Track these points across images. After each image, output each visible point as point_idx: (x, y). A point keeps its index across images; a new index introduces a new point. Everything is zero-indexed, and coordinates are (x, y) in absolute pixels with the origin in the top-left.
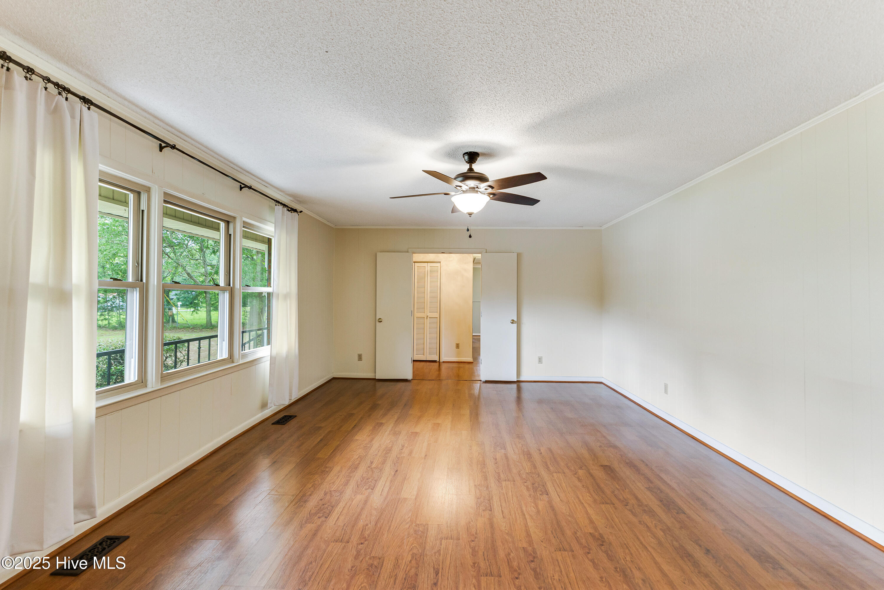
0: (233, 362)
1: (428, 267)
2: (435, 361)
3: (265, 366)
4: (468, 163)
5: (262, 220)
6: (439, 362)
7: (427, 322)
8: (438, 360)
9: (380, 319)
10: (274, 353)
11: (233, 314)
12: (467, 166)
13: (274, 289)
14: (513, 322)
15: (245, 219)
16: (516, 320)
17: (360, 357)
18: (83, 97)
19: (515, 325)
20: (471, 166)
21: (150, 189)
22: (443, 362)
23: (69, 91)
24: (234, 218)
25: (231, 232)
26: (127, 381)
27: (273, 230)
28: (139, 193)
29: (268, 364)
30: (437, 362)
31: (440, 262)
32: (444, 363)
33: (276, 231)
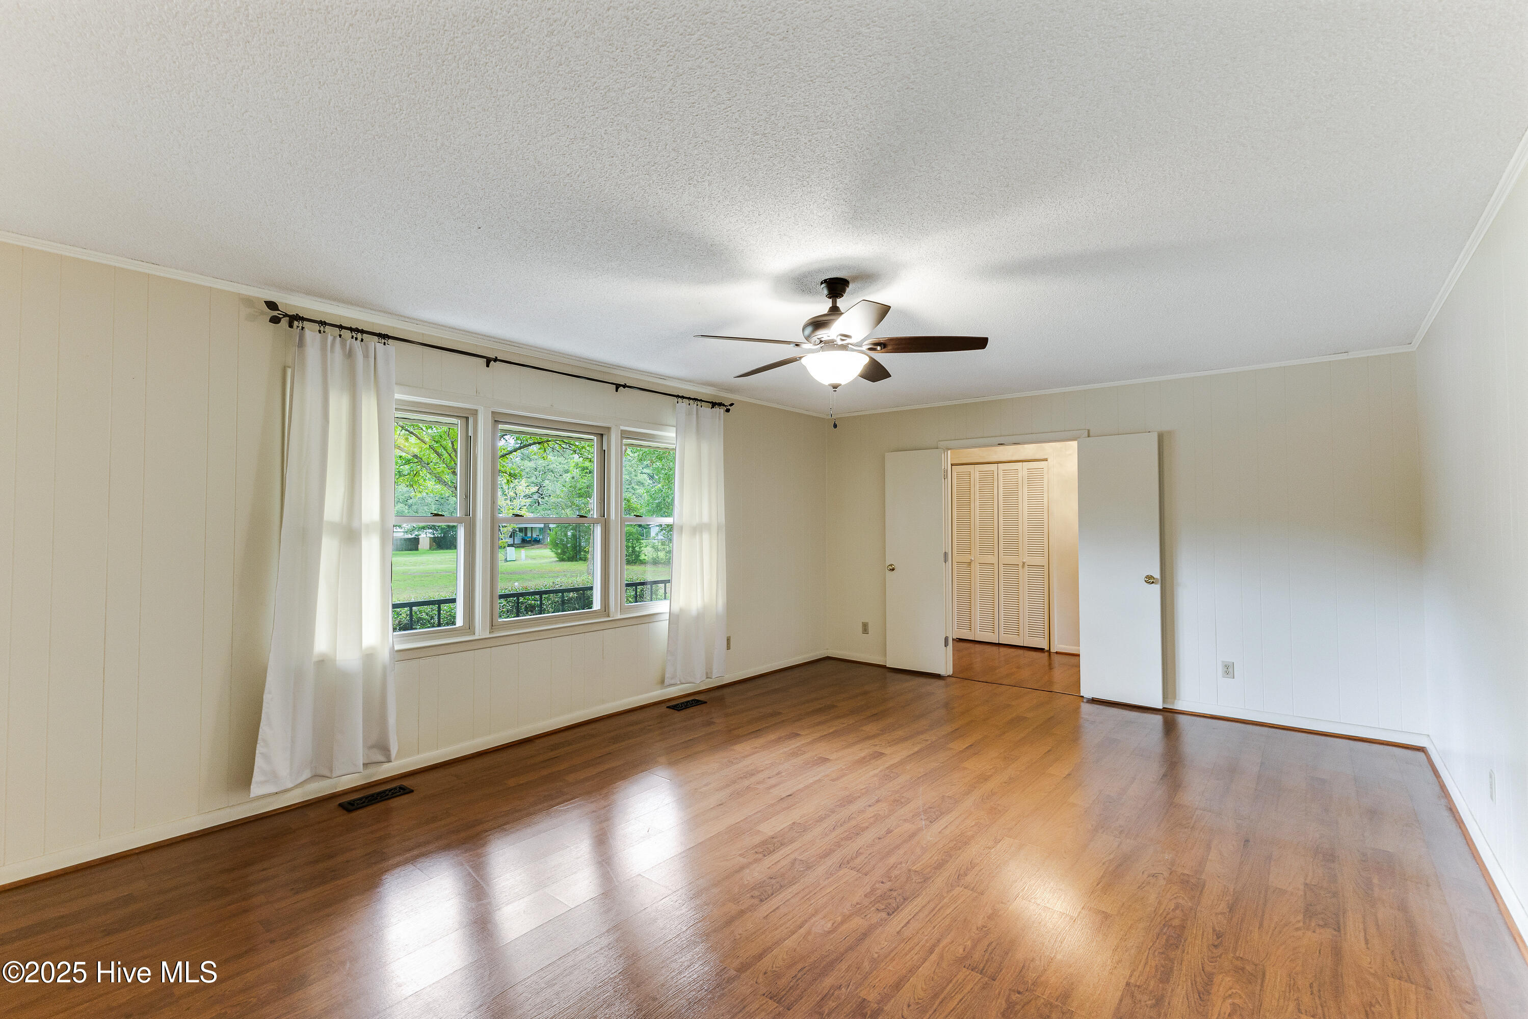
0: (609, 616)
1: (1023, 468)
2: (1042, 650)
3: (663, 626)
4: (830, 298)
5: (660, 425)
6: (1049, 651)
7: (1024, 574)
8: (1047, 648)
9: (891, 565)
10: (676, 608)
11: (608, 554)
12: (829, 303)
13: (675, 519)
14: (1150, 580)
15: (622, 428)
16: (1157, 575)
17: (865, 628)
18: (380, 333)
19: (1157, 588)
20: (834, 302)
21: (477, 412)
22: (1057, 653)
23: (363, 332)
24: (609, 429)
25: (605, 448)
26: (457, 625)
27: (674, 435)
28: (467, 418)
29: (666, 624)
30: (1044, 652)
31: (1046, 460)
32: (1059, 655)
33: (678, 437)
